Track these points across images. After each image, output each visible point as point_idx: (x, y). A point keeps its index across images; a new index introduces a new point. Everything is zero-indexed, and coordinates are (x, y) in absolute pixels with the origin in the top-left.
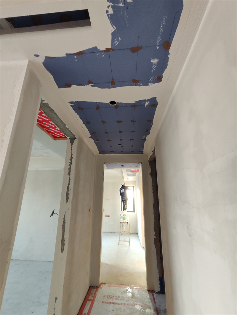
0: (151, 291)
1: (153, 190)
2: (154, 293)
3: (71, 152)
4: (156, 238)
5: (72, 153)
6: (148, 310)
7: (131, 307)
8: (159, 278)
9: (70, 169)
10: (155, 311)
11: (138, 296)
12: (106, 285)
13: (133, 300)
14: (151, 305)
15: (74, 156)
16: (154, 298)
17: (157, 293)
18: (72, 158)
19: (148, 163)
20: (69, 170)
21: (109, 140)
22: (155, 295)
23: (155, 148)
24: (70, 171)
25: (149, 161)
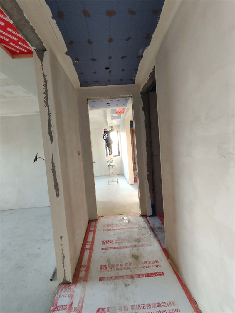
0: (144, 215)
1: (146, 126)
2: (147, 216)
3: (43, 73)
4: (148, 173)
5: (45, 74)
6: (144, 230)
7: (129, 230)
8: (151, 205)
9: (46, 97)
10: (150, 229)
11: (134, 221)
12: (103, 217)
13: (130, 224)
14: (146, 225)
15: (49, 78)
16: (147, 220)
17: (149, 216)
18: (46, 82)
19: (140, 96)
20: (45, 100)
21: (93, 60)
22: (148, 218)
23: (154, 67)
24: (47, 101)
25: (141, 93)
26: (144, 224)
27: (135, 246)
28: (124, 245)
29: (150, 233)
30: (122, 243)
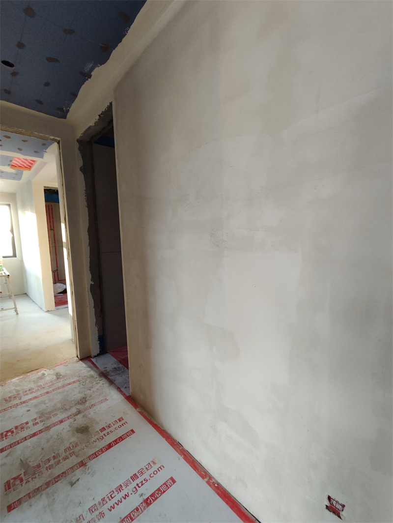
0: (85, 357)
2: (92, 358)
7: (61, 390)
10: (100, 376)
11: (68, 372)
13: (61, 380)
14: (92, 373)
16: (93, 363)
17: (95, 356)
22: (94, 360)
26: (89, 371)
27: (79, 412)
28: (55, 419)
29: (101, 382)
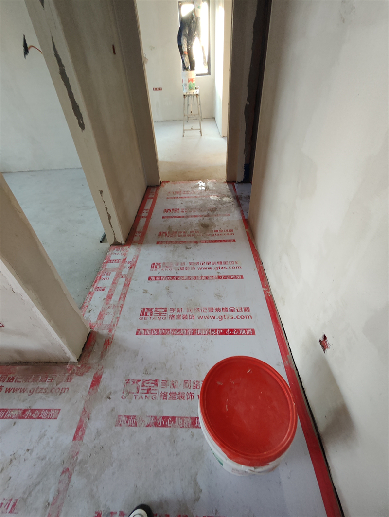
0: (230, 181)
2: (235, 183)
6: (225, 199)
7: (204, 198)
8: (244, 165)
10: (234, 198)
11: (214, 188)
12: (169, 183)
13: (207, 192)
14: (230, 194)
17: (239, 183)
22: (236, 185)
26: (228, 192)
27: (208, 215)
28: (193, 214)
29: (232, 203)
30: (190, 212)
